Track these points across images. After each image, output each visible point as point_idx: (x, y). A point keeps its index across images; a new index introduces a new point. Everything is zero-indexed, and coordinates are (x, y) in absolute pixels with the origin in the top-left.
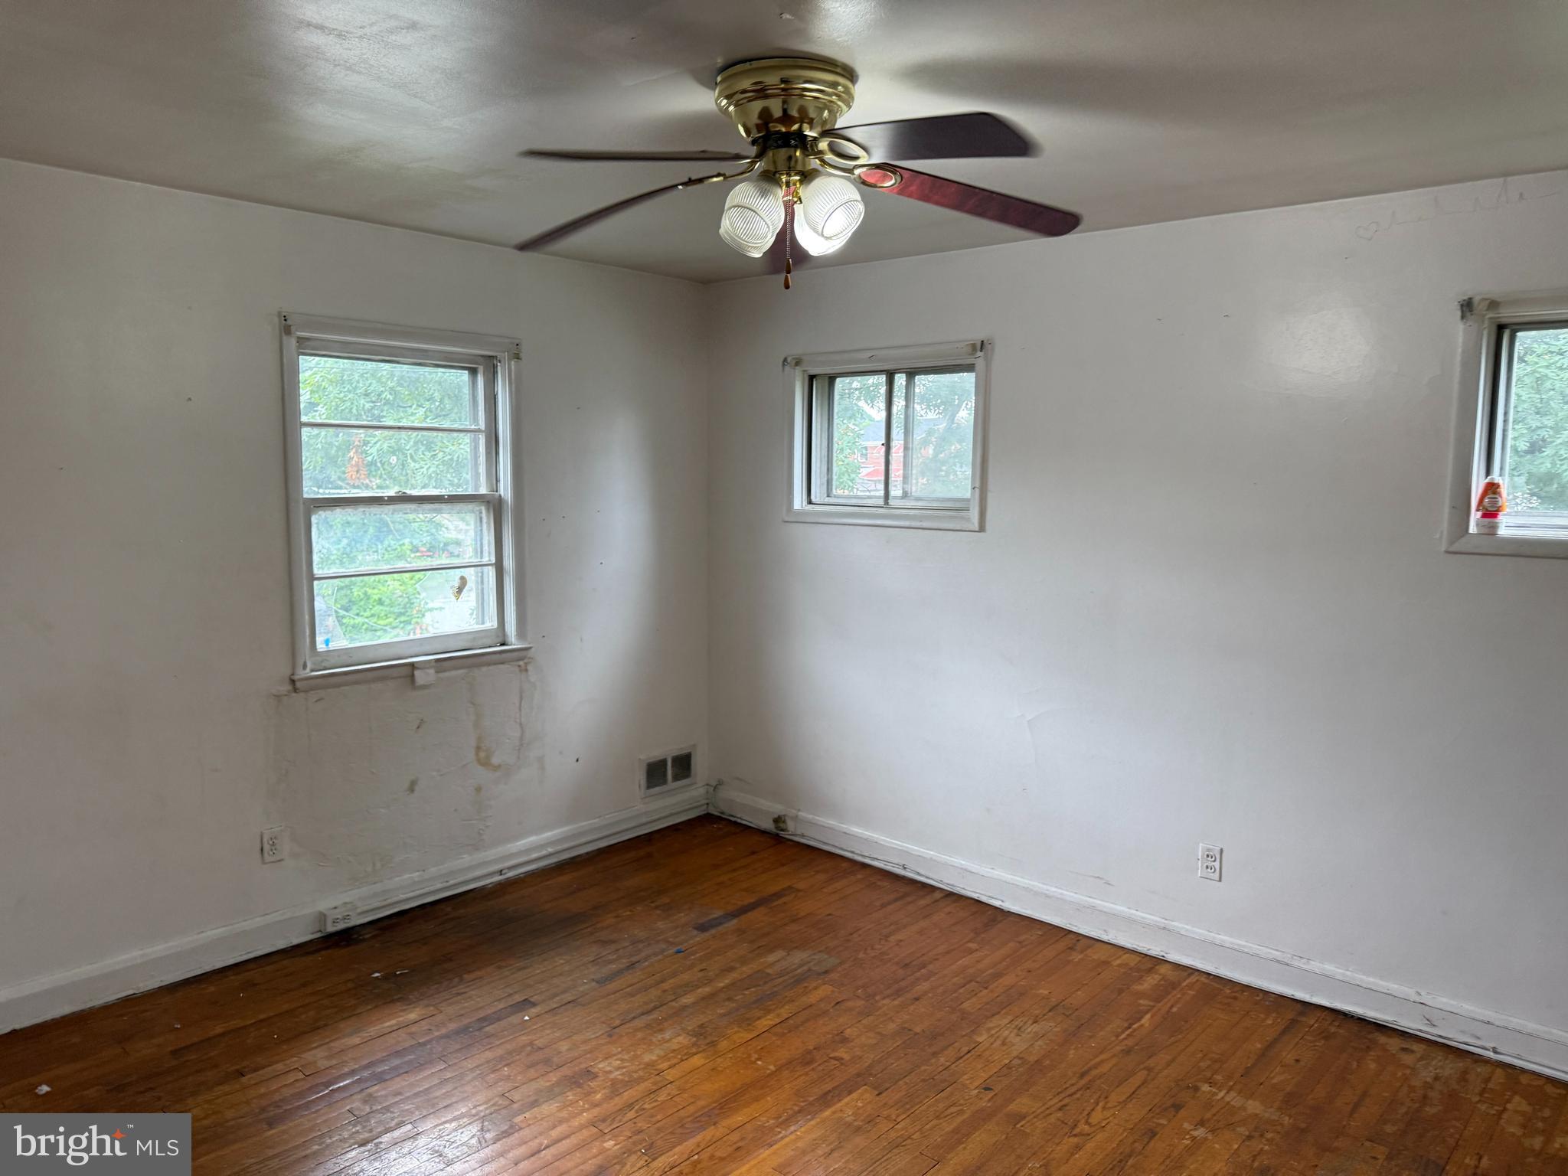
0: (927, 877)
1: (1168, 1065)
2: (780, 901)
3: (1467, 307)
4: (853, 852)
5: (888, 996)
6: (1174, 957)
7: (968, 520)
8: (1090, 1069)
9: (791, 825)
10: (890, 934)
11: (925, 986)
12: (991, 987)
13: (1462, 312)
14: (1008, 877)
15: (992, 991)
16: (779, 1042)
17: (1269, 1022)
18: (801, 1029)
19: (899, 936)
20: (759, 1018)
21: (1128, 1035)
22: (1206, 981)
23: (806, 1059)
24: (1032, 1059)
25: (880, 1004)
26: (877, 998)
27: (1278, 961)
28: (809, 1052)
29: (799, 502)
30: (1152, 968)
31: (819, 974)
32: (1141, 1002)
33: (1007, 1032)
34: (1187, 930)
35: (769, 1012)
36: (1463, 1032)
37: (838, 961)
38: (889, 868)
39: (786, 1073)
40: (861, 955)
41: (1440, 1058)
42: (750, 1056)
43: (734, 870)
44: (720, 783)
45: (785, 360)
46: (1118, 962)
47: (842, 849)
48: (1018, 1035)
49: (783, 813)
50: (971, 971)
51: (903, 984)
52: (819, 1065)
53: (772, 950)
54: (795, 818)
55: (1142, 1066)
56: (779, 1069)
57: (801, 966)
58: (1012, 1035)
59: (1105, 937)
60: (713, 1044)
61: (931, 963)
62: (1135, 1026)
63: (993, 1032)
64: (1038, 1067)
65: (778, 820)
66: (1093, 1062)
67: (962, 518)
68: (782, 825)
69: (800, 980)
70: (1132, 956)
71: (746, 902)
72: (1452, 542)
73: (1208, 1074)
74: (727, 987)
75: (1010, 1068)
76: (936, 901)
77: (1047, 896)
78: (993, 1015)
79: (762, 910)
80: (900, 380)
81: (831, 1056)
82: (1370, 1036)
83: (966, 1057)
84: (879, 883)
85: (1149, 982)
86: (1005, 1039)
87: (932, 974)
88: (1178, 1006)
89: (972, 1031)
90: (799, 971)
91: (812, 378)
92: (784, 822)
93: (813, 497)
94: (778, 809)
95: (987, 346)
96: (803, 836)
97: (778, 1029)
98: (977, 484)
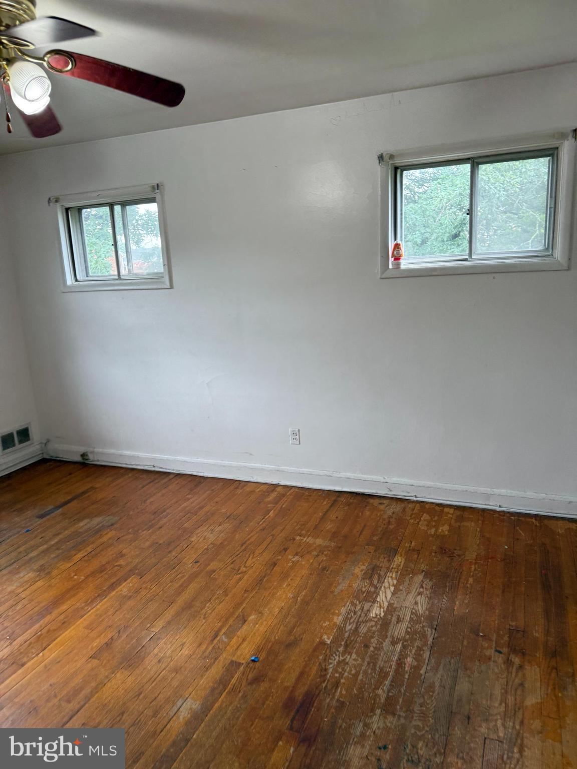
0: (166, 469)
1: (281, 531)
2: (86, 495)
3: (381, 158)
4: (126, 464)
5: (146, 529)
6: (283, 483)
7: (163, 283)
8: (246, 542)
9: (91, 457)
10: (146, 500)
11: (165, 520)
12: (198, 514)
13: (379, 161)
14: (206, 461)
15: (199, 516)
16: (87, 565)
17: (325, 503)
18: (99, 555)
19: (152, 500)
20: (75, 555)
21: (263, 522)
22: (298, 491)
23: (102, 569)
24: (218, 543)
25: (141, 534)
26: (140, 531)
27: (327, 476)
28: (103, 565)
29: (70, 280)
30: (273, 490)
31: (109, 526)
32: (269, 506)
33: (206, 534)
34: (288, 469)
35: (80, 551)
36: (403, 491)
37: (119, 518)
38: (146, 468)
39: (90, 579)
40: (131, 513)
41: (394, 504)
42: (70, 575)
43: (60, 484)
44: (48, 441)
45: (49, 199)
46: (258, 490)
47: (122, 464)
48: (212, 533)
49: (85, 451)
50: (188, 509)
51: (153, 522)
52: (109, 570)
53: (80, 520)
54: (93, 452)
55: (270, 535)
56: (87, 577)
57: (98, 525)
58: (209, 534)
59: (252, 480)
60: (49, 573)
61: (168, 508)
62: (266, 517)
63: (199, 535)
64: (222, 546)
65: (83, 455)
66: (247, 538)
67: (161, 282)
68: (87, 458)
69: (98, 532)
70: (265, 486)
71: (66, 499)
72: (383, 273)
73: (299, 531)
74: (57, 543)
75: (207, 550)
76: (171, 479)
77: (224, 466)
78: (199, 527)
79: (75, 502)
80: (117, 208)
81: (116, 564)
82: (366, 501)
83: (186, 550)
84: (141, 476)
85: (273, 496)
86: (205, 536)
87: (168, 514)
88: (286, 504)
89: (189, 536)
90: (97, 527)
91: (67, 210)
92: (87, 455)
93: (78, 278)
94: (82, 449)
95: (161, 187)
96: (98, 461)
97: (86, 558)
98: (166, 264)
